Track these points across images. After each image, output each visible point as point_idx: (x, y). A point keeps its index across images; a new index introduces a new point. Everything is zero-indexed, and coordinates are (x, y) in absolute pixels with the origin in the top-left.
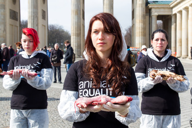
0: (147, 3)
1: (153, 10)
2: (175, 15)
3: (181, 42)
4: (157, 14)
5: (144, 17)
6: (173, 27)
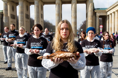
0: (94, 9)
1: (97, 13)
2: (109, 15)
3: (111, 29)
4: (99, 15)
5: (92, 17)
6: (107, 21)
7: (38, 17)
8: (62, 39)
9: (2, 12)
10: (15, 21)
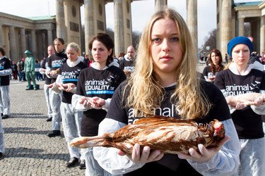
0: (233, 5)
1: (240, 13)
4: (244, 16)
5: (230, 20)
6: (262, 29)
7: (120, 26)
8: (158, 73)
9: (55, 19)
10: (79, 34)
